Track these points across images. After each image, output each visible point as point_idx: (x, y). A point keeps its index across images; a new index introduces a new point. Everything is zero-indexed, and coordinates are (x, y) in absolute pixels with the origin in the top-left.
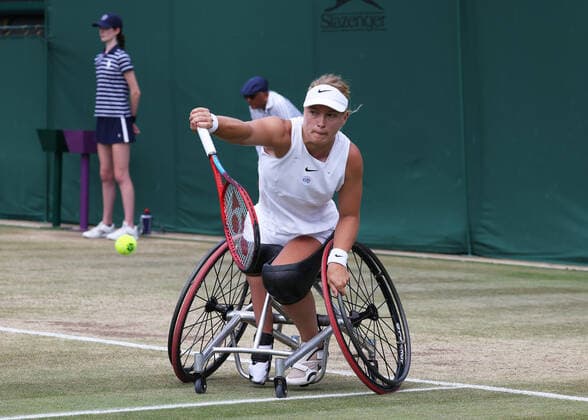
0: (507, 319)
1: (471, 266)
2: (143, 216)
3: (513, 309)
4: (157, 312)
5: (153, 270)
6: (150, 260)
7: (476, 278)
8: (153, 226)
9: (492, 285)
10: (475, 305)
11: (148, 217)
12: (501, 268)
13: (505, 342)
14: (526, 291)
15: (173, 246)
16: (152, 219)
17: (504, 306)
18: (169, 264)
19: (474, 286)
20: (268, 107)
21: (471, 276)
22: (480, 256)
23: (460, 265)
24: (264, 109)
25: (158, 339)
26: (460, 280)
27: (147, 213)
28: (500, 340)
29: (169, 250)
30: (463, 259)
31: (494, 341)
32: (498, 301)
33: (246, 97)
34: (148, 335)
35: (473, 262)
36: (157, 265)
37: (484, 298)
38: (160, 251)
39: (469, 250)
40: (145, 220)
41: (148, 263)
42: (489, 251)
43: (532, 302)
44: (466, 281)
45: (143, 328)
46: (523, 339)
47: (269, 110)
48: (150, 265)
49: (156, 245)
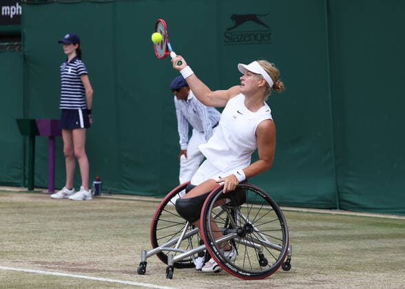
0: (370, 257)
1: (341, 217)
2: (95, 182)
3: (374, 250)
4: (110, 253)
5: (104, 222)
6: (101, 214)
7: (345, 227)
8: (102, 189)
9: (356, 232)
10: (345, 247)
11: (99, 182)
12: (362, 219)
13: (371, 275)
14: (383, 237)
15: (118, 204)
16: (101, 184)
17: (367, 247)
18: (115, 217)
19: (342, 233)
20: (189, 98)
21: (340, 225)
22: (346, 210)
23: (332, 217)
24: (186, 100)
25: (112, 273)
26: (332, 229)
27: (98, 180)
28: (366, 274)
29: (115, 207)
30: (334, 212)
31: (361, 274)
32: (363, 244)
33: (174, 90)
34: (104, 271)
35: (341, 215)
36: (107, 218)
37: (352, 242)
38: (109, 208)
39: (338, 206)
40: (96, 184)
41: (100, 217)
42: (353, 206)
43: (388, 245)
44: (337, 229)
45: (100, 265)
46: (383, 272)
47: (190, 100)
48: (102, 218)
49: (105, 204)
